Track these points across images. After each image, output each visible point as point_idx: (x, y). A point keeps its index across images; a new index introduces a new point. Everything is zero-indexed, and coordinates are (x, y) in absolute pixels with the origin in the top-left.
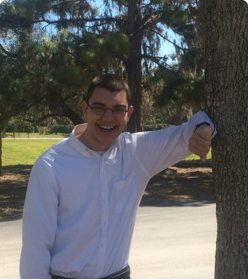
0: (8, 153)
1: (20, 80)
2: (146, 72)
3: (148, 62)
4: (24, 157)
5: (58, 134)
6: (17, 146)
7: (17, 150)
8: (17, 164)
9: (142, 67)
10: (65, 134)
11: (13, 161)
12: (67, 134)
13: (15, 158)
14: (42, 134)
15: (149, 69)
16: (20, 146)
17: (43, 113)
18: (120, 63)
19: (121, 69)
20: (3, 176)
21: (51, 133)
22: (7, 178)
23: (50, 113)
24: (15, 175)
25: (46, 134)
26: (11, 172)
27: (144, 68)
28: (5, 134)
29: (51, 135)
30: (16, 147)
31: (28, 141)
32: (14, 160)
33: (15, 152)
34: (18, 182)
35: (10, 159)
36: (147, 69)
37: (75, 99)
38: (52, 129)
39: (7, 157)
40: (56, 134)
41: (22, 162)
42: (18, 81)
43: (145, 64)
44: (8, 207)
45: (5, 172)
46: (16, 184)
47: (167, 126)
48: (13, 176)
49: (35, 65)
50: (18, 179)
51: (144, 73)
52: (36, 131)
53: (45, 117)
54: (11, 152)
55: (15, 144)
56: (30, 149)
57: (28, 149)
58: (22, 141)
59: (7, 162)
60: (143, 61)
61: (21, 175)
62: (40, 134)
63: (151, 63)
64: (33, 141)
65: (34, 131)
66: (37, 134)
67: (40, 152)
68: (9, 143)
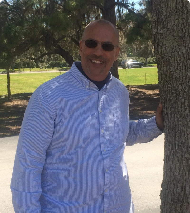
0: (16, 84)
1: (20, 27)
2: (119, 17)
3: (121, 8)
4: (28, 87)
5: (54, 68)
6: (23, 78)
7: (23, 81)
8: (24, 92)
9: (116, 13)
10: (59, 68)
11: (20, 90)
12: (61, 68)
13: (22, 88)
14: (42, 69)
15: (121, 14)
16: (25, 79)
17: (41, 53)
18: (99, 10)
19: (99, 15)
20: (12, 102)
21: (49, 67)
22: (16, 104)
23: (46, 52)
24: (21, 101)
25: (45, 69)
26: (19, 99)
27: (118, 14)
28: (14, 70)
29: (49, 69)
30: (23, 80)
31: (31, 74)
32: (22, 89)
33: (22, 83)
34: (23, 106)
35: (19, 89)
36: (120, 14)
37: (65, 41)
38: (49, 64)
39: (16, 88)
40: (53, 68)
41: (27, 91)
42: (18, 28)
43: (118, 10)
44: (16, 126)
45: (14, 99)
46: (22, 108)
47: (138, 58)
48: (20, 102)
49: (32, 15)
50: (24, 104)
51: (118, 17)
52: (38, 67)
53: (43, 55)
54: (19, 83)
55: (22, 77)
56: (33, 81)
57: (32, 80)
58: (27, 75)
59: (16, 91)
60: (116, 8)
61: (26, 100)
62: (41, 69)
63: (123, 9)
64: (36, 74)
65: (36, 67)
66: (38, 69)
67: (41, 82)
68: (17, 76)
